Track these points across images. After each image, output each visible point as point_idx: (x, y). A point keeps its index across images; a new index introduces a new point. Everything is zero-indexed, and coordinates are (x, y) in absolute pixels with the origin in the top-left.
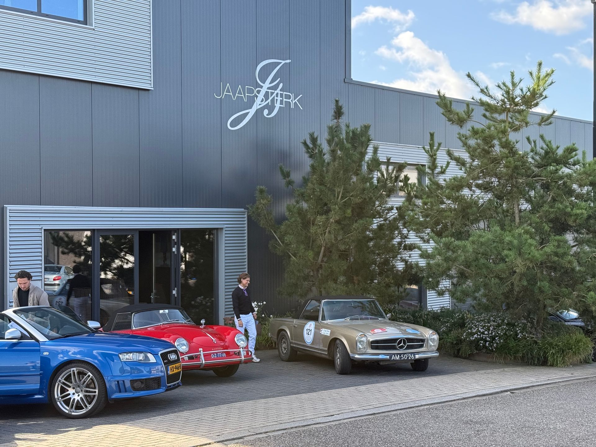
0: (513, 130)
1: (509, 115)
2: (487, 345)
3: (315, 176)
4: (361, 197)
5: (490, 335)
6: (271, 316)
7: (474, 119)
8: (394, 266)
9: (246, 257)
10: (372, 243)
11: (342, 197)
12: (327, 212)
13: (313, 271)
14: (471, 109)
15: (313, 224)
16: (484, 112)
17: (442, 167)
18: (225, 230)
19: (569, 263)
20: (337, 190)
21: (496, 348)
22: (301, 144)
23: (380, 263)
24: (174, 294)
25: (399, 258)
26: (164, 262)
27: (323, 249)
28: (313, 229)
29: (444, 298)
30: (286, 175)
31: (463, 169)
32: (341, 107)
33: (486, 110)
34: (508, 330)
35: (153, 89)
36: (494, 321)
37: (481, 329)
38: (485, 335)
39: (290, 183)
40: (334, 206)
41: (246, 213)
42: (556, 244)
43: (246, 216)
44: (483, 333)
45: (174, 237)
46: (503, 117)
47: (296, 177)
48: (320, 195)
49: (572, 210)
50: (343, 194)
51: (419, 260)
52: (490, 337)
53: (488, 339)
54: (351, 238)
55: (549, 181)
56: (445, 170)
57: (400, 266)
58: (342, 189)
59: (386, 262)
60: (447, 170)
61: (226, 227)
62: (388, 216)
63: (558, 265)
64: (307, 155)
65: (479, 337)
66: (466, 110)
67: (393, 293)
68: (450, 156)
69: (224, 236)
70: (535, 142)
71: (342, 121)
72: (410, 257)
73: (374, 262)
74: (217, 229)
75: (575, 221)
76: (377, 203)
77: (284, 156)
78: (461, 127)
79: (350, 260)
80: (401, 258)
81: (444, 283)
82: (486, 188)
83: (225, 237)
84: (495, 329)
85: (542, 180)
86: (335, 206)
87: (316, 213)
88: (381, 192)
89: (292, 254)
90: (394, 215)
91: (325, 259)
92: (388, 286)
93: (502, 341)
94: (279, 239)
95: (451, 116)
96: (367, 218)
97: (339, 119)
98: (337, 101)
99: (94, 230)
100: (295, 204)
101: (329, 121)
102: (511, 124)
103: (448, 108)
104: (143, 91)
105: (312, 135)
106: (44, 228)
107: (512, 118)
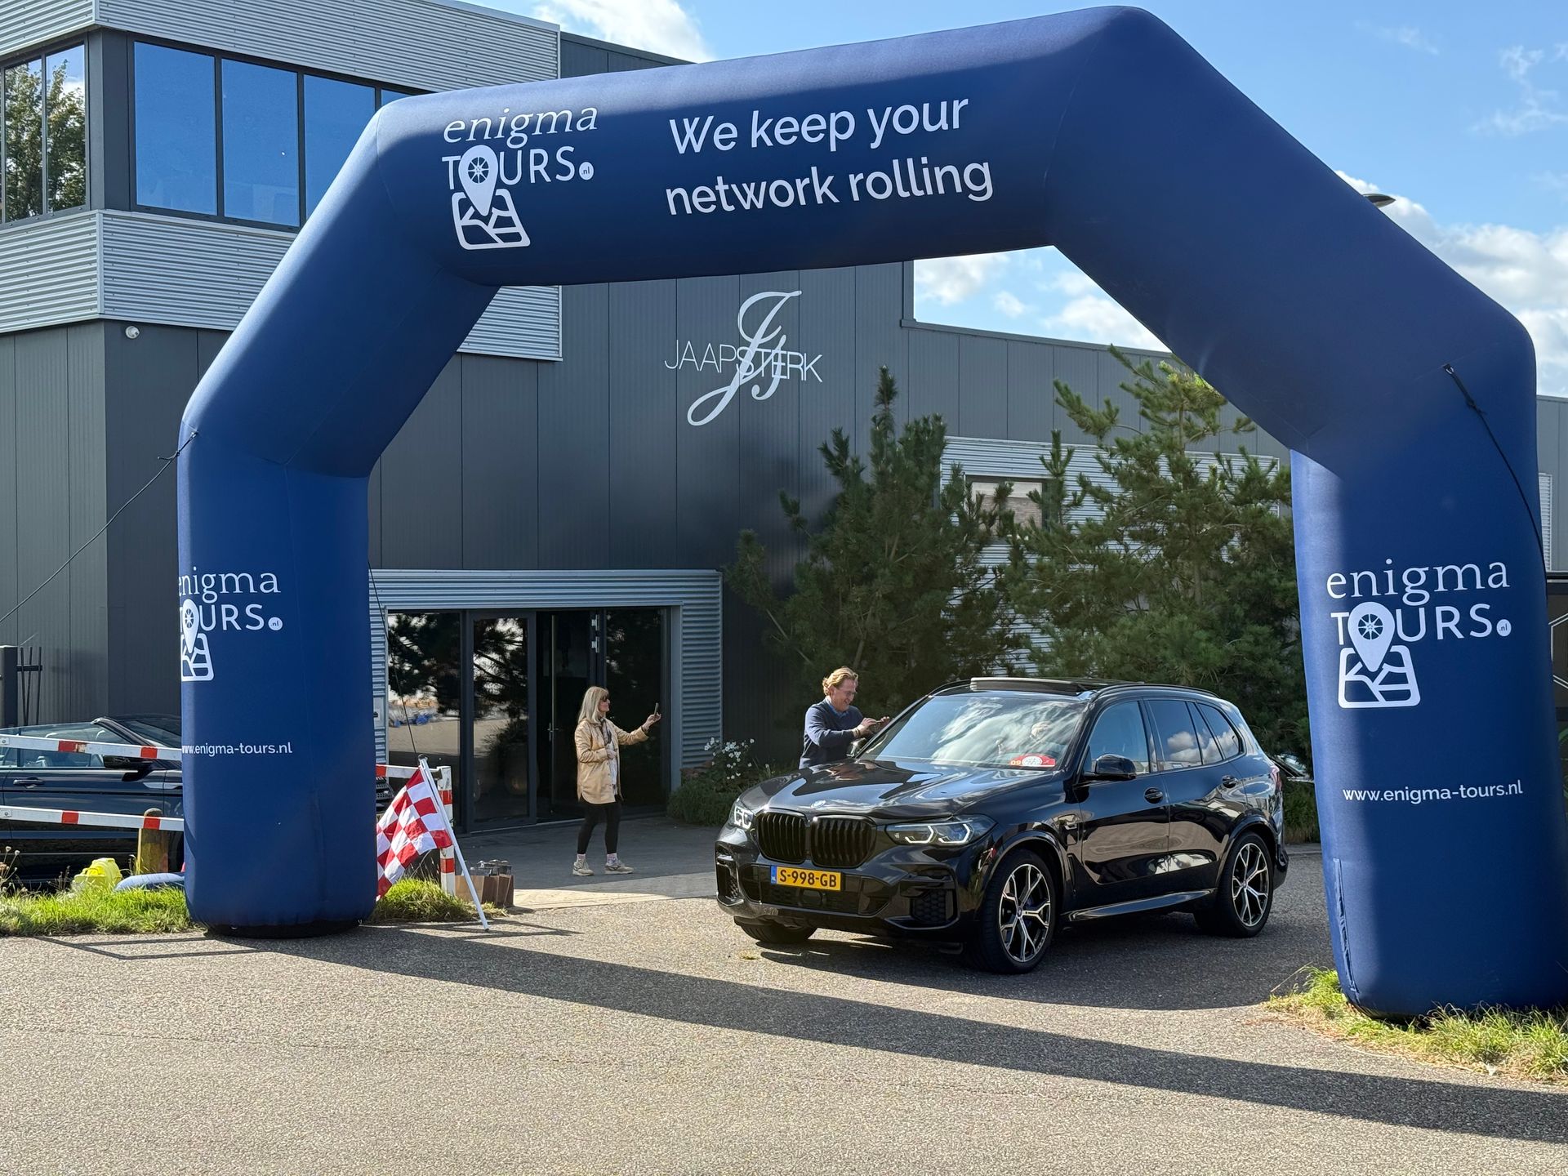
0: (1192, 439)
1: (1184, 415)
3: (846, 516)
4: (931, 555)
6: (767, 766)
7: (1120, 424)
9: (720, 658)
10: (949, 634)
11: (896, 552)
12: (869, 578)
14: (1113, 409)
15: (844, 600)
16: (1142, 409)
17: (1075, 495)
18: (684, 610)
19: (1270, 670)
20: (887, 541)
22: (819, 451)
23: (964, 671)
25: (999, 662)
26: (563, 666)
27: (861, 645)
28: (844, 611)
30: (793, 509)
31: (1106, 509)
32: (891, 382)
33: (1145, 406)
35: (561, 360)
39: (799, 523)
40: (882, 570)
41: (720, 578)
42: (1251, 639)
43: (720, 583)
45: (594, 623)
46: (1175, 416)
47: (812, 507)
48: (857, 551)
49: (1280, 582)
50: (898, 547)
51: (1027, 666)
54: (912, 626)
55: (1249, 530)
56: (1081, 500)
58: (896, 541)
59: (975, 669)
60: (1084, 503)
61: (686, 604)
62: (978, 586)
63: (1254, 673)
64: (829, 472)
66: (1106, 410)
68: (1083, 485)
69: (681, 619)
70: (1229, 462)
71: (894, 407)
72: (1017, 659)
73: (953, 669)
74: (669, 608)
75: (1283, 600)
76: (959, 560)
77: (789, 469)
78: (1101, 438)
79: (910, 665)
80: (1003, 660)
82: (1149, 538)
83: (684, 622)
85: (1241, 528)
86: (885, 568)
87: (848, 580)
88: (966, 541)
89: (804, 654)
90: (989, 582)
91: (865, 663)
94: (781, 626)
95: (1085, 418)
96: (942, 589)
97: (889, 403)
98: (884, 371)
99: (464, 611)
100: (809, 561)
101: (870, 409)
102: (1190, 431)
103: (1075, 407)
104: (545, 365)
105: (837, 434)
106: (388, 608)
107: (1189, 420)
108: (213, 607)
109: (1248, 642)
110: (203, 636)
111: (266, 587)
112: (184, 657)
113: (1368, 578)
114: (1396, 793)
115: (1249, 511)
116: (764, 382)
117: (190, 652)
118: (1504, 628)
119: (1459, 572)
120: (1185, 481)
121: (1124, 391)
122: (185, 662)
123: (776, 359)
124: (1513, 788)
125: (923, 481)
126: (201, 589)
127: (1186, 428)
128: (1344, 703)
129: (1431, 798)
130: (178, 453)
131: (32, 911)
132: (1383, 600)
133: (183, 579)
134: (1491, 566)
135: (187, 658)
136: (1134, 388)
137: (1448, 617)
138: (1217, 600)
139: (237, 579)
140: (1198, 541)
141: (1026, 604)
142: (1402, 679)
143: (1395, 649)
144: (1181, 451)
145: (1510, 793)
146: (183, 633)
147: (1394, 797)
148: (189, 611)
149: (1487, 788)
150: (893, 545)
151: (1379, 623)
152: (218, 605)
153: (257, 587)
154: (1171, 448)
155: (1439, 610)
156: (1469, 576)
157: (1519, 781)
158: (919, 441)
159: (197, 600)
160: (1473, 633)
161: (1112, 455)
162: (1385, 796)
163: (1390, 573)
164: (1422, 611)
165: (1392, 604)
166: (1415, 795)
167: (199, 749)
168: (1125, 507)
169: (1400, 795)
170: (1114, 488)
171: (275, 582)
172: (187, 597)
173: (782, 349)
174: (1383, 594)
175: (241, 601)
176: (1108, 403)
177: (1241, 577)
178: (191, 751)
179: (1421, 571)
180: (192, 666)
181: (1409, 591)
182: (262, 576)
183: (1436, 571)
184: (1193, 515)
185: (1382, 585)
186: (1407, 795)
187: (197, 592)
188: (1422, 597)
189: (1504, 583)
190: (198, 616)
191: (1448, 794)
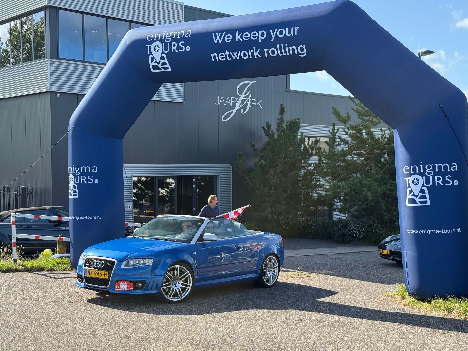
0: (373, 125)
1: (371, 117)
2: (357, 236)
3: (269, 147)
4: (294, 160)
5: (359, 231)
6: (245, 222)
7: (351, 120)
8: (312, 196)
9: (231, 190)
10: (300, 183)
11: (284, 159)
12: (275, 167)
13: (268, 198)
14: (349, 115)
15: (268, 173)
16: (358, 116)
17: (339, 142)
18: (221, 176)
20: (281, 155)
21: (362, 237)
22: (261, 128)
23: (304, 194)
24: (194, 210)
25: (314, 191)
27: (273, 186)
28: (268, 176)
29: (336, 212)
30: (253, 146)
31: (346, 145)
32: (284, 108)
34: (368, 228)
35: (184, 102)
36: (362, 224)
37: (355, 228)
38: (356, 231)
39: (255, 150)
40: (279, 164)
41: (231, 167)
43: (231, 168)
44: (355, 230)
45: (194, 180)
46: (368, 118)
47: (259, 146)
48: (272, 158)
50: (284, 157)
51: (322, 193)
52: (359, 232)
53: (358, 233)
54: (289, 181)
55: (390, 152)
56: (340, 144)
57: (315, 196)
58: (284, 155)
59: (308, 194)
61: (221, 174)
62: (309, 169)
63: (391, 195)
64: (264, 135)
65: (353, 232)
66: (347, 115)
67: (311, 210)
68: (340, 139)
69: (220, 179)
70: (384, 132)
71: (284, 115)
72: (320, 191)
73: (301, 193)
74: (216, 175)
76: (303, 161)
77: (252, 134)
78: (345, 124)
79: (288, 192)
80: (316, 191)
81: (336, 205)
82: (360, 155)
84: (361, 228)
85: (387, 152)
87: (269, 167)
88: (305, 155)
89: (256, 189)
90: (312, 168)
91: (274, 192)
92: (309, 206)
93: (364, 234)
94: (249, 180)
95: (340, 118)
96: (297, 170)
97: (282, 114)
98: (281, 105)
99: (155, 176)
100: (258, 161)
101: (277, 116)
102: (372, 122)
103: (337, 115)
104: (179, 104)
105: (267, 123)
106: (133, 176)
107: (372, 119)
108: (79, 176)
109: (389, 186)
110: (75, 185)
111: (94, 171)
112: (70, 191)
113: (415, 167)
114: (423, 231)
115: (390, 146)
116: (244, 108)
117: (72, 189)
118: (456, 183)
119: (443, 166)
120: (370, 137)
121: (353, 110)
122: (70, 192)
123: (248, 101)
124: (458, 230)
125: (292, 137)
126: (75, 171)
127: (371, 121)
128: (408, 205)
129: (433, 233)
130: (69, 131)
131: (26, 264)
132: (420, 174)
133: (70, 168)
134: (452, 164)
135: (71, 191)
136: (356, 109)
137: (439, 179)
138: (380, 173)
139: (85, 168)
140: (374, 155)
141: (323, 174)
142: (425, 197)
143: (423, 188)
144: (369, 128)
145: (457, 232)
146: (70, 184)
147: (422, 232)
148: (71, 178)
149: (450, 230)
150: (283, 156)
151: (418, 181)
152: (80, 176)
153: (91, 171)
154: (366, 127)
155: (436, 177)
156: (445, 167)
157: (460, 228)
158: (290, 125)
159: (74, 174)
160: (446, 184)
161: (349, 130)
162: (419, 232)
163: (422, 166)
164: (431, 177)
165: (422, 175)
166: (428, 232)
167: (74, 218)
168: (353, 145)
169: (424, 232)
170: (349, 140)
171: (96, 169)
172: (71, 173)
173: (250, 98)
174: (420, 172)
175: (87, 175)
176: (348, 114)
177: (387, 166)
178: (72, 218)
179: (431, 165)
180: (72, 193)
181: (427, 171)
182: (93, 167)
183: (436, 165)
184: (373, 148)
185: (420, 170)
186: (426, 232)
187: (74, 172)
188: (431, 173)
189: (456, 169)
190: (74, 179)
191: (438, 232)
